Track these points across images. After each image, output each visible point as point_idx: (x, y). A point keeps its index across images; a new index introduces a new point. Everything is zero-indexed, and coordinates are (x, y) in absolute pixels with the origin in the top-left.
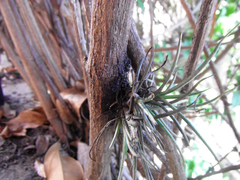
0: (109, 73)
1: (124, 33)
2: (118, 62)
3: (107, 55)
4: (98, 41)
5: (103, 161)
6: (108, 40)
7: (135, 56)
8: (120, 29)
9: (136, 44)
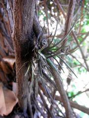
0: (23, 38)
1: (30, 18)
2: (28, 33)
3: (22, 29)
4: (17, 22)
5: (23, 86)
6: (22, 21)
7: (37, 32)
8: (28, 16)
9: (37, 26)
